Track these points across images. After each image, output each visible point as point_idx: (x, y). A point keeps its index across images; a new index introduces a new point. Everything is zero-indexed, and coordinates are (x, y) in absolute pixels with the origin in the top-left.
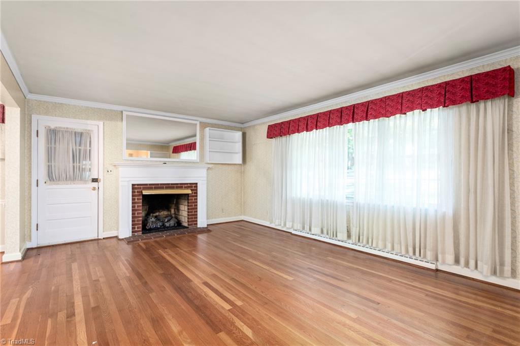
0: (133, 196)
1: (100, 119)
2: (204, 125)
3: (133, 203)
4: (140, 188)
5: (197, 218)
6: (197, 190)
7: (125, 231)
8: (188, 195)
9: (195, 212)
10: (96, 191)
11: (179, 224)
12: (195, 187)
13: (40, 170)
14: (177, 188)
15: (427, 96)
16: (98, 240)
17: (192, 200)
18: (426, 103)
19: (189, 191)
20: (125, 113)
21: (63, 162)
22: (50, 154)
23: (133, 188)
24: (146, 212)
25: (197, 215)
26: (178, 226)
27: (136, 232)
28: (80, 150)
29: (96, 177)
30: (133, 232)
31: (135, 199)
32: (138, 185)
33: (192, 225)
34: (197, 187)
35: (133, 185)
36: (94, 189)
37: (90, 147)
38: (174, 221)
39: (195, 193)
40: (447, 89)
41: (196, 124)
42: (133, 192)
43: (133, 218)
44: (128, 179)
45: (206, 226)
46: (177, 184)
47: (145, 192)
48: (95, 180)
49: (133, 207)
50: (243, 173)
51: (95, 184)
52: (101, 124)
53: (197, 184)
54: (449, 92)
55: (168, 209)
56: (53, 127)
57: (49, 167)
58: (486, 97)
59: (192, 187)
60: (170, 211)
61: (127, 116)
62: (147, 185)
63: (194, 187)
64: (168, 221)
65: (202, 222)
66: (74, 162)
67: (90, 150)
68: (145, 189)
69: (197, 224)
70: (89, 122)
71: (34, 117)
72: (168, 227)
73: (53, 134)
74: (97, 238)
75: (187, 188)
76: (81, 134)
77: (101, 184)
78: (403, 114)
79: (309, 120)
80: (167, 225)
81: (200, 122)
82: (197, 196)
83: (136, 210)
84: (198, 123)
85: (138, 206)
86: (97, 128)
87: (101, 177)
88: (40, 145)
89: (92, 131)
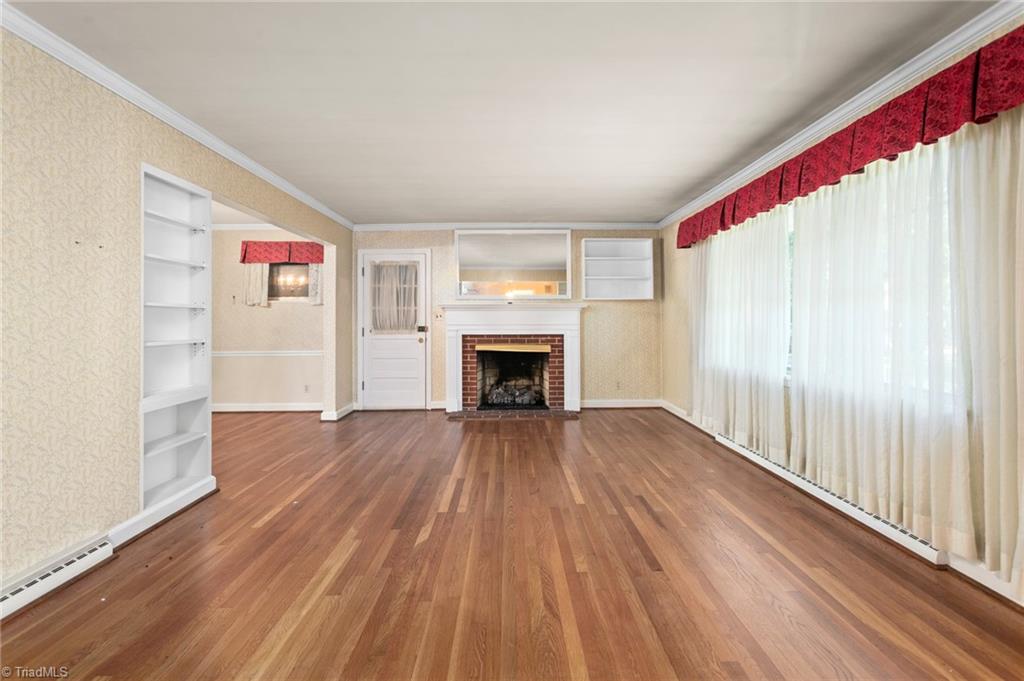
0: (464, 352)
1: (428, 245)
2: (577, 235)
3: (464, 363)
4: (474, 341)
5: (563, 394)
6: (562, 346)
7: (453, 403)
8: (546, 355)
9: (559, 383)
10: (423, 344)
11: (539, 403)
12: (559, 341)
13: (364, 318)
14: (529, 342)
15: (894, 121)
16: (425, 410)
17: (555, 362)
18: (893, 139)
19: (547, 349)
20: (457, 232)
21: (389, 308)
22: (376, 295)
23: (464, 341)
24: (496, 379)
25: (563, 389)
26: (537, 404)
27: (469, 405)
28: (405, 289)
29: (423, 325)
30: (464, 405)
31: (466, 358)
32: (471, 336)
33: (555, 404)
34: (562, 341)
35: (464, 336)
36: (421, 340)
37: (416, 283)
38: (531, 396)
39: (559, 351)
40: (930, 97)
41: (565, 235)
42: (464, 347)
43: (464, 384)
44: (456, 328)
45: (579, 410)
46: (530, 336)
47: (479, 347)
48: (422, 329)
49: (464, 368)
50: (659, 316)
51: (422, 335)
52: (428, 251)
53: (562, 336)
54: (932, 104)
55: (530, 376)
56: (377, 262)
57: (374, 311)
58: (1009, 102)
59: (554, 341)
60: (533, 380)
61: (460, 235)
62: (483, 336)
63: (557, 341)
64: (521, 395)
65: (572, 402)
66: (398, 305)
67: (416, 289)
68: (480, 342)
69: (563, 404)
70: (416, 250)
71: (360, 251)
72: (519, 405)
73: (378, 270)
74: (424, 408)
75: (545, 342)
76: (406, 267)
77: (428, 334)
78: (854, 172)
79: (727, 206)
80: (518, 400)
81: (572, 231)
82: (562, 357)
83: (469, 373)
84: (569, 232)
85: (471, 368)
86: (418, 255)
87: (429, 324)
88: (364, 285)
89: (418, 262)
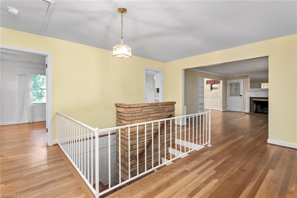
0: (250, 101)
1: (242, 79)
3: (250, 103)
4: (252, 98)
7: (247, 111)
13: (228, 94)
20: (249, 76)
21: (233, 91)
22: (231, 89)
23: (250, 98)
28: (237, 88)
29: (241, 95)
30: (250, 112)
36: (240, 98)
43: (250, 107)
44: (248, 96)
48: (241, 96)
51: (241, 97)
56: (231, 82)
57: (230, 92)
62: (255, 97)
66: (235, 91)
67: (239, 88)
68: (254, 99)
70: (239, 80)
71: (228, 81)
73: (231, 84)
74: (241, 111)
76: (237, 83)
77: (242, 97)
86: (241, 81)
87: (242, 95)
88: (228, 87)
